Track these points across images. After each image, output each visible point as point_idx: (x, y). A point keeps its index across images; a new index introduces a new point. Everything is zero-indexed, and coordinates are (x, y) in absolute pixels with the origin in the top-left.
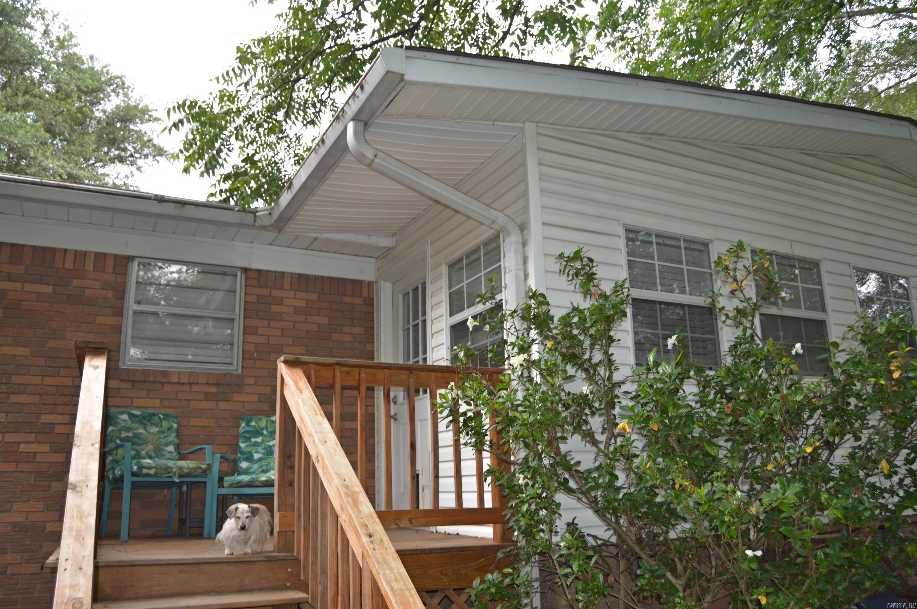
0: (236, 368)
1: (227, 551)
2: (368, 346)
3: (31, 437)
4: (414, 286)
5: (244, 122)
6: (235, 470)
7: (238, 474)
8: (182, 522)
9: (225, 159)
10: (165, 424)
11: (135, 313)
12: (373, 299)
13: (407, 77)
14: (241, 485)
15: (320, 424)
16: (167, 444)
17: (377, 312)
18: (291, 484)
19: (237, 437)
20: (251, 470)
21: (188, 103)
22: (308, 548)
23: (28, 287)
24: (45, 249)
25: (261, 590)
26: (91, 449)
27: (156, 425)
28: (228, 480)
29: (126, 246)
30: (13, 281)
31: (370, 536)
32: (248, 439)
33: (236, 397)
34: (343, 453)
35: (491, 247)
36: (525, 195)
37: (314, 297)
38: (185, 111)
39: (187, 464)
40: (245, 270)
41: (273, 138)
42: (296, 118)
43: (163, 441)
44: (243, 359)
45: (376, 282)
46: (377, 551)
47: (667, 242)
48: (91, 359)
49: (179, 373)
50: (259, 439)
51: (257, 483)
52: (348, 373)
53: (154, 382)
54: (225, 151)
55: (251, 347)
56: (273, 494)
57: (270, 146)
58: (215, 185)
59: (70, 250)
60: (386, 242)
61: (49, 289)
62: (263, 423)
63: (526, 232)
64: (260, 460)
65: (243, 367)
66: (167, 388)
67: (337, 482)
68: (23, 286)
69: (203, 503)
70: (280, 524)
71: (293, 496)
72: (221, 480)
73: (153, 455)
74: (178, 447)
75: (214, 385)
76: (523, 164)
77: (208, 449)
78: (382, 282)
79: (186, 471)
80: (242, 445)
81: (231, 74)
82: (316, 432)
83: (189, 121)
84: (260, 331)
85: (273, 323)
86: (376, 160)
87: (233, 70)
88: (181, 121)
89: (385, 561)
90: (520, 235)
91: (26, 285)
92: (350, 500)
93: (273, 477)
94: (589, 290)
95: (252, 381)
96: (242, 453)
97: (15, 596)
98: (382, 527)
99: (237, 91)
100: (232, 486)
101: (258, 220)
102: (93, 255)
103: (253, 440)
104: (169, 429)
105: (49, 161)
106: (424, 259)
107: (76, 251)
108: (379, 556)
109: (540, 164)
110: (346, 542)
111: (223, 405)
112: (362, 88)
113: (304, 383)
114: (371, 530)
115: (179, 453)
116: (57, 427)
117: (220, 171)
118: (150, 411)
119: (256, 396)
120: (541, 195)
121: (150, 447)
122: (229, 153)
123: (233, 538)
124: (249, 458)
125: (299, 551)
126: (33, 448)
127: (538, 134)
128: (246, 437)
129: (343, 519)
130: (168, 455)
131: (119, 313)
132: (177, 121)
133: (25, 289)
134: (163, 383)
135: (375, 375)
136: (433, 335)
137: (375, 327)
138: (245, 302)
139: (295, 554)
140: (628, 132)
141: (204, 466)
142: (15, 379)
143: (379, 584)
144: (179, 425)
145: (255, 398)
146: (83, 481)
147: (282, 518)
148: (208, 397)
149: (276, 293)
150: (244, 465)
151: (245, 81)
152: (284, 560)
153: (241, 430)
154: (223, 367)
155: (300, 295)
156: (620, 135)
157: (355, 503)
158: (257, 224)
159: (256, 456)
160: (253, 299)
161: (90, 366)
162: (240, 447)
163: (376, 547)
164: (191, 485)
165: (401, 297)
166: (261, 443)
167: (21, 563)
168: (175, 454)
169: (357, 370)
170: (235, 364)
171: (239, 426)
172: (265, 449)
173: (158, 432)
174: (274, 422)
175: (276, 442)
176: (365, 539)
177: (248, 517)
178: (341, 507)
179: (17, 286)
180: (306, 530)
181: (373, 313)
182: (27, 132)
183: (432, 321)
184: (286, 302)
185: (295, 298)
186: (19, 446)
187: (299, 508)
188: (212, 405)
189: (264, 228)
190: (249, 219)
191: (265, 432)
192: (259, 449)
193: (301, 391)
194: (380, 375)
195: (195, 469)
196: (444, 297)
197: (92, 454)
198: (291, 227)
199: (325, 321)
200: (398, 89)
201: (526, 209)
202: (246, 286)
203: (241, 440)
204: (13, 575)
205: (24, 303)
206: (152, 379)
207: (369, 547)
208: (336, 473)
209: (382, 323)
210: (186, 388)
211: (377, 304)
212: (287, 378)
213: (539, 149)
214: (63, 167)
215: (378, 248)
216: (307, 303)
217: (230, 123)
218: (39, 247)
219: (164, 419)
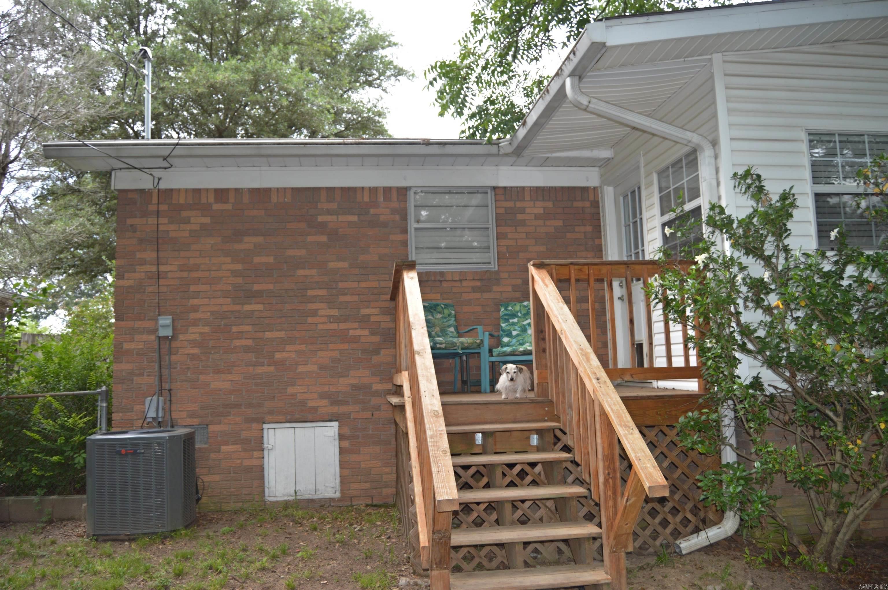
0: (494, 267)
1: (503, 396)
2: (597, 241)
3: (356, 325)
4: (632, 190)
5: (482, 71)
6: (500, 344)
7: (502, 347)
8: (464, 382)
9: (471, 103)
10: (446, 311)
11: (416, 229)
12: (598, 201)
13: (608, 44)
14: (505, 354)
15: (562, 308)
16: (449, 326)
17: (603, 212)
18: (544, 351)
19: (498, 319)
20: (511, 344)
21: (438, 64)
22: (558, 393)
23: (341, 218)
24: (349, 189)
25: (528, 421)
26: (422, 331)
27: (440, 313)
28: (496, 351)
29: (405, 179)
30: (331, 215)
31: (598, 379)
32: (507, 320)
33: (495, 288)
34: (579, 328)
35: (691, 158)
36: (715, 116)
37: (550, 204)
38: (437, 71)
39: (466, 340)
40: (495, 188)
41: (505, 77)
42: (522, 57)
43: (446, 324)
44: (498, 258)
45: (600, 187)
46: (602, 388)
47: (851, 139)
48: (407, 273)
49: (452, 272)
50: (516, 320)
51: (517, 353)
52: (580, 270)
53: (435, 281)
54: (471, 96)
55: (504, 249)
56: (531, 361)
57: (504, 83)
58: (464, 123)
59: (366, 188)
60: (606, 153)
61: (354, 218)
62: (517, 308)
63: (717, 147)
64: (517, 335)
65: (498, 265)
66: (445, 285)
67: (575, 346)
68: (338, 218)
69: (479, 368)
70: (538, 378)
71: (546, 359)
72: (490, 351)
73: (440, 334)
74: (456, 328)
75: (478, 280)
76: (713, 90)
77: (480, 329)
78: (605, 187)
79: (466, 345)
80: (503, 325)
81: (469, 35)
82: (559, 314)
83: (441, 78)
84: (509, 236)
85: (519, 229)
86: (590, 105)
87: (470, 32)
88: (435, 79)
89: (608, 394)
90: (713, 150)
91: (339, 216)
92: (584, 357)
93: (529, 348)
94: (761, 198)
95: (506, 275)
96: (504, 331)
97: (358, 433)
98: (605, 374)
99: (475, 48)
100: (499, 355)
101: (501, 149)
102: (382, 189)
103: (511, 321)
104: (449, 315)
105: (319, 99)
106: (638, 168)
107: (370, 188)
108: (603, 391)
109: (727, 88)
110: (583, 385)
111: (486, 295)
112: (574, 54)
113: (548, 280)
114: (598, 376)
115: (458, 333)
116: (372, 317)
117: (467, 112)
118: (435, 302)
119: (510, 287)
120: (729, 115)
121: (437, 329)
122: (473, 97)
123: (506, 388)
124: (509, 335)
125: (552, 396)
126: (359, 332)
127: (724, 62)
128: (505, 319)
129: (580, 370)
130: (451, 334)
131: (405, 231)
132: (431, 80)
133: (340, 220)
134: (441, 281)
135: (600, 270)
136: (648, 231)
137: (602, 224)
138: (496, 214)
139: (550, 398)
140: (810, 44)
141: (478, 341)
142: (341, 285)
143: (604, 407)
144: (456, 312)
145: (510, 288)
146: (422, 349)
147: (539, 374)
148: (475, 290)
149: (519, 204)
150: (506, 340)
151: (480, 39)
152: (542, 402)
153: (501, 314)
154: (484, 266)
155: (539, 204)
156: (805, 48)
157: (588, 359)
158: (500, 153)
159: (514, 333)
160: (502, 211)
161: (408, 277)
162: (501, 327)
163: (602, 386)
164: (468, 355)
165: (621, 198)
166: (517, 323)
167: (359, 412)
168: (455, 333)
169: (586, 267)
170: (492, 263)
171: (499, 310)
172: (520, 327)
173: (442, 317)
174: (527, 307)
175: (531, 320)
176: (595, 381)
177: (515, 372)
178: (579, 363)
179: (334, 218)
180: (557, 381)
181: (599, 213)
182: (299, 78)
183: (647, 219)
184: (528, 210)
185: (534, 207)
186: (348, 332)
187: (551, 367)
188: (478, 295)
189: (506, 155)
190: (494, 149)
191: (519, 314)
192: (516, 327)
193: (547, 286)
194: (605, 269)
195: (472, 343)
196: (656, 199)
197: (423, 334)
198: (527, 152)
199: (560, 223)
200: (602, 52)
201: (716, 128)
202: (496, 201)
203: (502, 321)
204: (355, 419)
205: (340, 230)
206: (433, 279)
207: (597, 385)
208: (575, 341)
209: (607, 222)
210: (458, 284)
211: (602, 206)
212: (536, 277)
213: (726, 75)
214: (329, 103)
215: (600, 160)
216: (544, 211)
217: (471, 74)
218: (345, 188)
219: (445, 308)
